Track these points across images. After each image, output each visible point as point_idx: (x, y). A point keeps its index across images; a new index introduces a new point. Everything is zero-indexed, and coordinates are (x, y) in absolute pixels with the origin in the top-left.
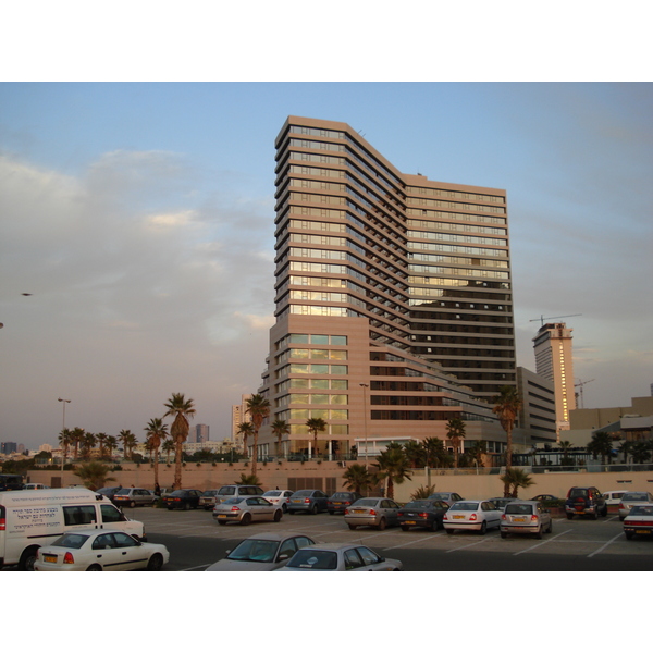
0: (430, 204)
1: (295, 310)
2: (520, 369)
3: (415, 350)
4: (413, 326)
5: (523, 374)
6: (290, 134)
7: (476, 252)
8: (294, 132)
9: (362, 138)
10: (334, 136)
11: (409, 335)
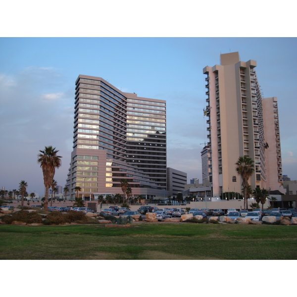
0: (136, 105)
1: (79, 147)
2: (168, 168)
3: (128, 161)
4: (127, 152)
5: (170, 170)
6: (80, 82)
7: (153, 124)
8: (81, 81)
9: (108, 82)
10: (96, 82)
11: (126, 155)
